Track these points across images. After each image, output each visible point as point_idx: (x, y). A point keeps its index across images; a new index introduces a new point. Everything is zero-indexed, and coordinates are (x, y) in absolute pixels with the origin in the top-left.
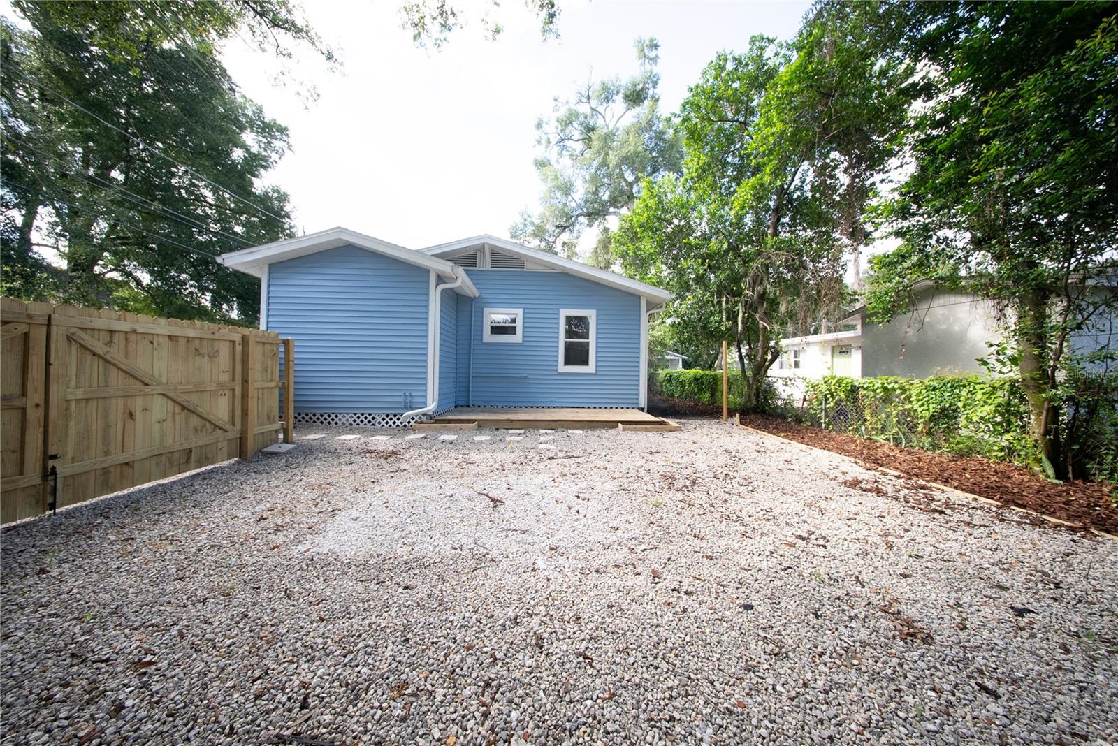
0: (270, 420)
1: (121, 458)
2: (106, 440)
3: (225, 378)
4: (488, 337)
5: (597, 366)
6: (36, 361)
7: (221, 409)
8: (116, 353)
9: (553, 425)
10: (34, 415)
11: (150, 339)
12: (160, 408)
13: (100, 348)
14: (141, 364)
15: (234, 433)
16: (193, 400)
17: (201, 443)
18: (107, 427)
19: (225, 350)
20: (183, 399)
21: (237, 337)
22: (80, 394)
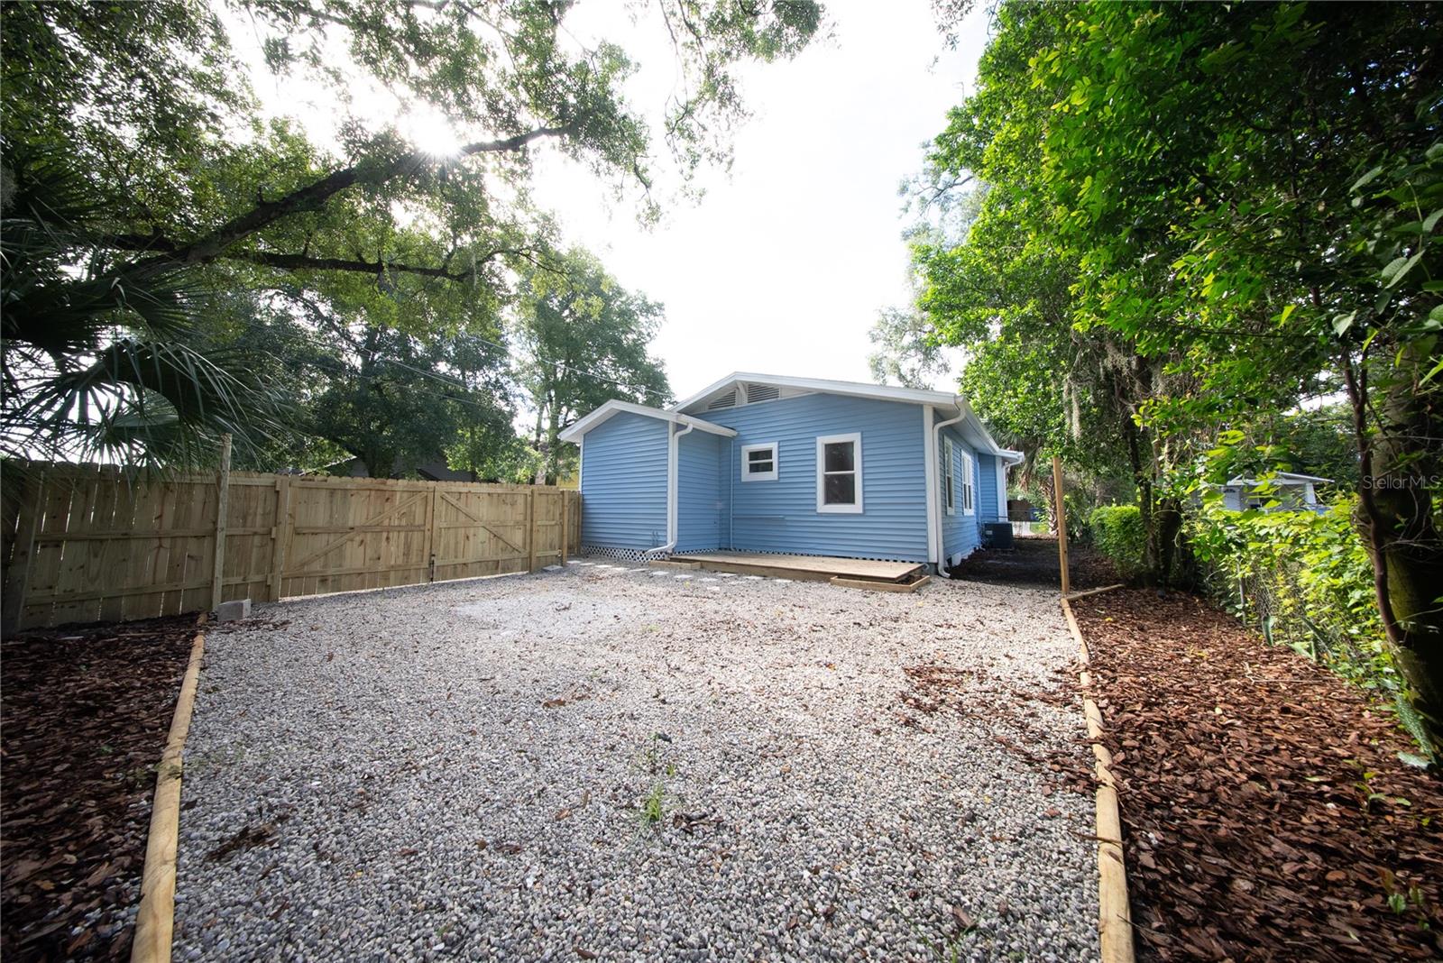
0: (552, 547)
1: (461, 560)
2: (456, 550)
3: (521, 518)
4: (747, 476)
5: (864, 505)
6: (429, 509)
7: (517, 538)
8: (461, 505)
9: (766, 572)
10: (428, 534)
11: (478, 495)
12: (483, 535)
13: (454, 501)
14: (473, 510)
15: (525, 554)
16: (501, 531)
17: (505, 557)
18: (457, 543)
19: (520, 500)
20: (494, 530)
21: (528, 492)
22: (445, 525)
